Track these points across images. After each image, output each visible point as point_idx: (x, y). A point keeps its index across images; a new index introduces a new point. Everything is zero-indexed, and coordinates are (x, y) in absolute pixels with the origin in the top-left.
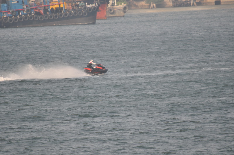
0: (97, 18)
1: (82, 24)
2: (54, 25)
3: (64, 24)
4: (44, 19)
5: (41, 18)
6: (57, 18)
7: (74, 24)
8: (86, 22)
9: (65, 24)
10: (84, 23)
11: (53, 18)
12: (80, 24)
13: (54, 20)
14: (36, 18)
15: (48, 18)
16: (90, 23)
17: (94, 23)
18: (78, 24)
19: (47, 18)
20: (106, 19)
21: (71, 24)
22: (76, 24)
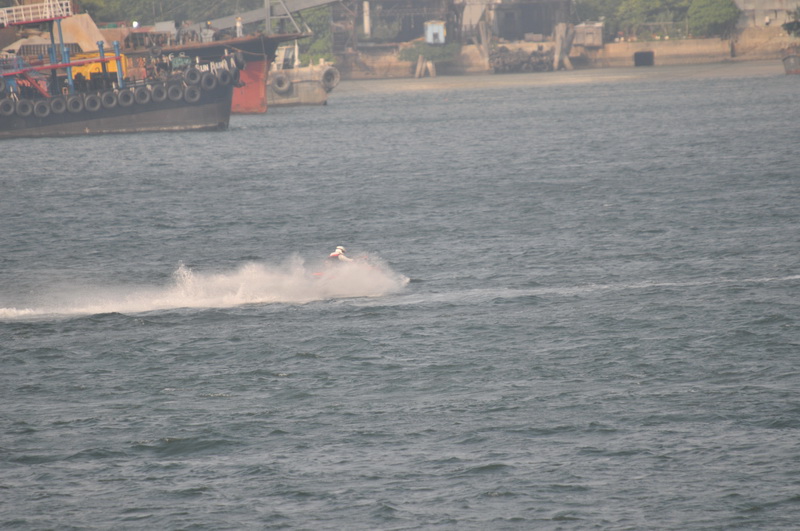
0: (233, 110)
1: (182, 128)
2: (87, 131)
4: (51, 112)
5: (42, 108)
6: (98, 107)
7: (154, 128)
8: (196, 124)
10: (189, 127)
11: (81, 108)
12: (176, 128)
13: (86, 115)
15: (67, 110)
16: (211, 125)
17: (222, 127)
19: (63, 109)
22: (161, 129)
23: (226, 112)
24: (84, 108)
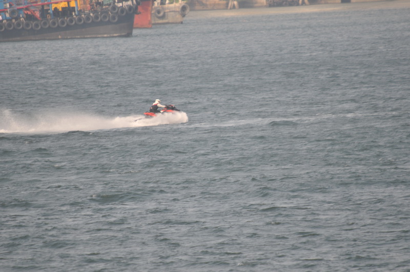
0: (134, 26)
1: (109, 36)
2: (60, 37)
3: (77, 37)
4: (42, 27)
5: (37, 25)
6: (65, 25)
7: (94, 36)
8: (116, 33)
9: (79, 37)
10: (112, 35)
11: (57, 25)
12: (105, 36)
13: (59, 29)
14: (27, 25)
15: (49, 26)
16: (123, 34)
17: (129, 35)
18: (102, 36)
19: (47, 26)
20: (151, 28)
21: (88, 36)
22: (98, 36)
23: (131, 27)
24: (58, 26)
